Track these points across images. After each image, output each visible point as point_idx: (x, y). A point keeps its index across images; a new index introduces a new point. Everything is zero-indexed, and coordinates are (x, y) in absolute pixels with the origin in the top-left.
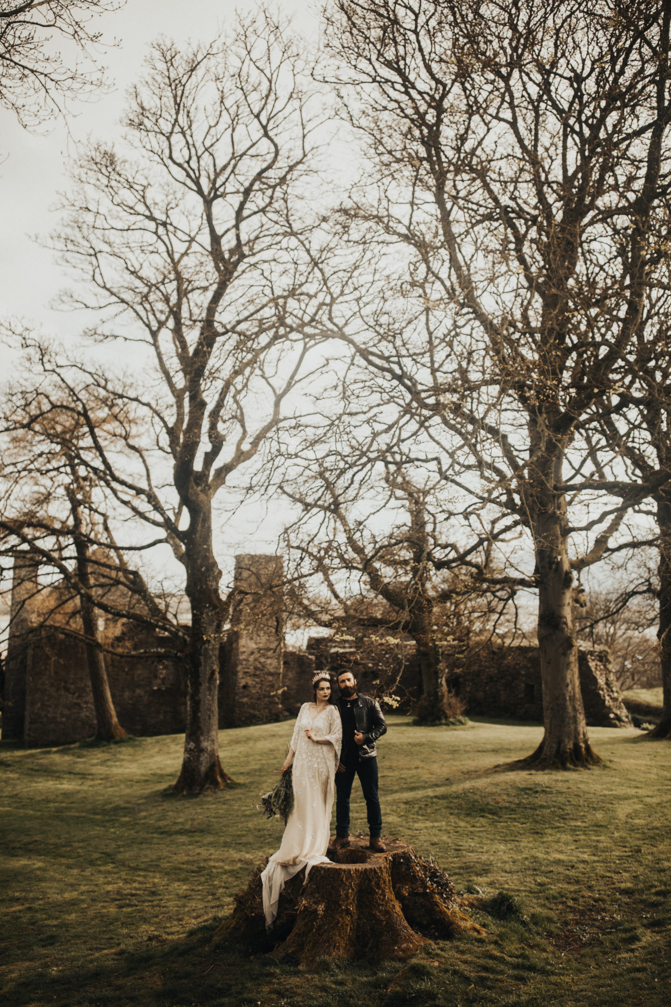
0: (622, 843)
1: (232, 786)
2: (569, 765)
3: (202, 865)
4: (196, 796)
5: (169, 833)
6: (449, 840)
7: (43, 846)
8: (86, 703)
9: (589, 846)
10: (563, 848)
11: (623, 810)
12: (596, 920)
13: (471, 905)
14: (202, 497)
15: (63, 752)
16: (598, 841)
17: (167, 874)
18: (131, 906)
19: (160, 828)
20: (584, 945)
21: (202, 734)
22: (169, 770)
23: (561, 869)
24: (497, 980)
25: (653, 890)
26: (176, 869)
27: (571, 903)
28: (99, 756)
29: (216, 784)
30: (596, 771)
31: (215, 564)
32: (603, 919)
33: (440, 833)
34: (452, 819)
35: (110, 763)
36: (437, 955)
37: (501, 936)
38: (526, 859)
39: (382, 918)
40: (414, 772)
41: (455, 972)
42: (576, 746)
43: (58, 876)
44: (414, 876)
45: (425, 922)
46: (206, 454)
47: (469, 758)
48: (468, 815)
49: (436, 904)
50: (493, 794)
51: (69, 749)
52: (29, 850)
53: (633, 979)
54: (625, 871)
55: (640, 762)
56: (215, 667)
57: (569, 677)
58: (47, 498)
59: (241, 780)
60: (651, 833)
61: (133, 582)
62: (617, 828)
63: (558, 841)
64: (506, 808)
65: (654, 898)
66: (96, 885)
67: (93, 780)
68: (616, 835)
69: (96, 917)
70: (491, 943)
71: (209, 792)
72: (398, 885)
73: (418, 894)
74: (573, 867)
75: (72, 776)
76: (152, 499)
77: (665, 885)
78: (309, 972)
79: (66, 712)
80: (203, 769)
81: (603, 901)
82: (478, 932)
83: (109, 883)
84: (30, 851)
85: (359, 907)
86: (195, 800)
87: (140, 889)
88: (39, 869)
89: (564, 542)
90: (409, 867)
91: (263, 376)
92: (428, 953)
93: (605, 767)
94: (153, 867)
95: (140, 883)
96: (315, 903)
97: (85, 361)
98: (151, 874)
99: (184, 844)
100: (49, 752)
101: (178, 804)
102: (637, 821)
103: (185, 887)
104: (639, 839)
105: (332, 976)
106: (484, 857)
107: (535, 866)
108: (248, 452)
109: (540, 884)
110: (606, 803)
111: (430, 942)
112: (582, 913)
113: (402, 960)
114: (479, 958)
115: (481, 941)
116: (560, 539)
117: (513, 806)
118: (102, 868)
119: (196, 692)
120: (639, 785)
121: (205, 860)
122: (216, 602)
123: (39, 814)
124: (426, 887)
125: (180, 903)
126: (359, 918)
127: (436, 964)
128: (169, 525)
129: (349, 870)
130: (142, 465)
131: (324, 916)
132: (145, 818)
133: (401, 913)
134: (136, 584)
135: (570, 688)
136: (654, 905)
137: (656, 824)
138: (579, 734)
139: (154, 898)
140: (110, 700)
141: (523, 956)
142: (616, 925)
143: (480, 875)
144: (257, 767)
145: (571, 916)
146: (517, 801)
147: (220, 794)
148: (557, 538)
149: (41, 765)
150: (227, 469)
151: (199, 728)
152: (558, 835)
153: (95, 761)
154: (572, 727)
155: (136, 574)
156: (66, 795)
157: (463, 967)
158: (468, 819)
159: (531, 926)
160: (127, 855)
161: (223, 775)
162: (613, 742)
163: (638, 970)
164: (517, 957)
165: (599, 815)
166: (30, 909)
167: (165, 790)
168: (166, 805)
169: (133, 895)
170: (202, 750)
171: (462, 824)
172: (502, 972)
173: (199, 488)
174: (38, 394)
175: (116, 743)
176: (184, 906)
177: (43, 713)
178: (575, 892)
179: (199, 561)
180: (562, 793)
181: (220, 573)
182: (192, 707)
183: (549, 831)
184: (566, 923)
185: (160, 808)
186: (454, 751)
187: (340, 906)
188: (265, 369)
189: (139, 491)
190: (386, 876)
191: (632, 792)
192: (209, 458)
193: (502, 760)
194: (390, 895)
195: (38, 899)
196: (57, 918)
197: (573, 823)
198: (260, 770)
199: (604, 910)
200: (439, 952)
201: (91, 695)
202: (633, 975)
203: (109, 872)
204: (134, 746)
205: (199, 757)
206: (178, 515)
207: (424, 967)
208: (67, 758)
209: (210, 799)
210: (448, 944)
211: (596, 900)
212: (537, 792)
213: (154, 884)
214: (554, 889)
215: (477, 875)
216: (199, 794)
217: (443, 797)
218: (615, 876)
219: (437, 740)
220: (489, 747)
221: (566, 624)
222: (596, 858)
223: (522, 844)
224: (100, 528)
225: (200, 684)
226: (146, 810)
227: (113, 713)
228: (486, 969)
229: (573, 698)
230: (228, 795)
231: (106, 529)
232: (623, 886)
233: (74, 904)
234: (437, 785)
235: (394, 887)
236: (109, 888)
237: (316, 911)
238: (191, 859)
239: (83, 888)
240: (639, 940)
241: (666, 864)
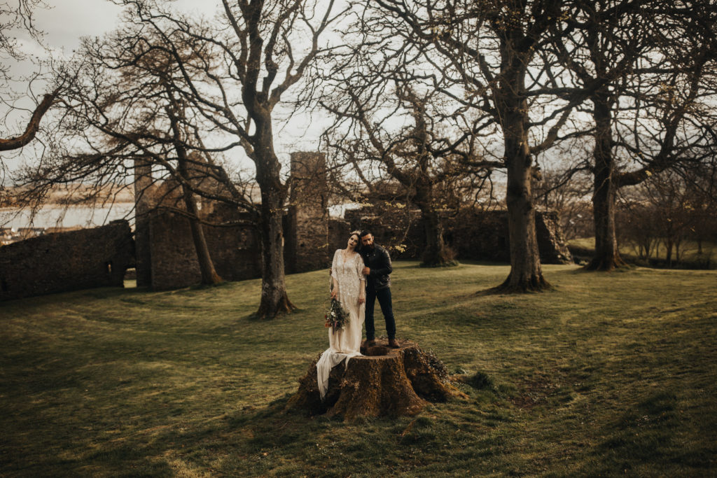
0: (563, 339)
1: (296, 311)
2: (528, 290)
3: (277, 362)
4: (272, 318)
5: (255, 343)
6: (445, 341)
7: (170, 354)
8: (193, 260)
9: (541, 342)
10: (523, 343)
11: (564, 318)
12: (544, 388)
13: (459, 381)
14: (264, 110)
15: (180, 293)
16: (547, 339)
17: (254, 369)
18: (229, 389)
19: (248, 340)
20: (535, 404)
21: (273, 278)
22: (252, 303)
23: (521, 357)
24: (476, 426)
25: (583, 368)
26: (260, 365)
27: (527, 378)
28: (204, 295)
29: (285, 310)
30: (547, 293)
31: (276, 159)
32: (548, 387)
33: (439, 337)
34: (447, 327)
35: (212, 299)
36: (436, 412)
37: (479, 399)
38: (497, 351)
39: (398, 390)
40: (421, 298)
41: (447, 422)
42: (533, 276)
43: (181, 373)
44: (420, 363)
45: (427, 392)
46: (265, 78)
47: (459, 288)
48: (458, 324)
49: (435, 380)
50: (475, 310)
51: (183, 291)
52: (161, 356)
53: (566, 423)
54: (565, 357)
55: (577, 286)
56: (280, 232)
57: (528, 230)
58: (152, 117)
59: (302, 307)
60: (583, 332)
61: (219, 174)
62: (560, 330)
63: (519, 340)
64: (484, 319)
65: (583, 373)
66: (207, 377)
67: (201, 311)
68: (559, 334)
69: (208, 397)
70: (471, 404)
71: (281, 316)
72: (409, 369)
73: (422, 374)
74: (529, 355)
75: (187, 309)
76: (228, 114)
77: (591, 364)
78: (350, 425)
79: (180, 267)
80: (276, 301)
81: (549, 376)
82: (463, 397)
83: (215, 376)
84: (162, 358)
85: (383, 383)
86: (271, 321)
87: (236, 379)
88: (168, 368)
89: (526, 133)
90: (416, 358)
91: (304, 19)
92: (430, 411)
93: (553, 290)
94: (245, 364)
95: (236, 375)
96: (352, 382)
97: (172, 12)
98: (244, 369)
99: (265, 350)
100: (170, 294)
101: (259, 325)
102: (574, 325)
103: (266, 377)
104: (575, 336)
105: (366, 427)
106: (469, 351)
107: (503, 356)
108: (295, 76)
109: (506, 367)
110: (553, 315)
111: (431, 404)
112: (534, 384)
113: (411, 416)
114: (464, 413)
115: (465, 403)
116: (523, 132)
117: (489, 318)
118: (210, 367)
119: (268, 249)
120: (576, 301)
121: (280, 359)
122: (278, 186)
123: (166, 334)
124: (428, 370)
125: (263, 387)
126: (383, 391)
127: (435, 417)
128: (242, 133)
129: (375, 360)
130: (219, 90)
131: (360, 390)
132: (238, 334)
133: (411, 387)
134: (221, 175)
135: (529, 237)
136: (584, 378)
137: (588, 326)
138: (535, 268)
139: (246, 384)
140: (209, 257)
141: (493, 411)
142: (557, 391)
143: (466, 362)
144: (313, 298)
145: (526, 386)
146: (491, 315)
147: (288, 317)
148: (521, 131)
149: (165, 303)
150: (281, 89)
151: (271, 273)
152: (519, 336)
153: (202, 299)
154: (530, 264)
155: (220, 168)
156: (184, 321)
157: (453, 419)
158: (458, 327)
159: (499, 393)
160: (227, 358)
161: (290, 305)
162: (559, 273)
163: (570, 418)
164: (489, 412)
165: (548, 322)
166: (164, 393)
167: (250, 316)
168: (251, 326)
169: (232, 383)
170: (274, 288)
171: (454, 331)
172: (479, 422)
173: (261, 105)
174: (139, 39)
175: (215, 286)
176: (267, 388)
177: (164, 268)
178: (530, 371)
179: (264, 158)
180: (522, 308)
181: (280, 165)
182: (265, 259)
183: (514, 333)
184: (523, 391)
185: (248, 327)
186: (449, 283)
187: (370, 383)
188: (306, 13)
189: (218, 108)
190: (400, 364)
191: (572, 306)
192: (267, 82)
193: (481, 288)
194: (403, 375)
195: (169, 387)
196: (182, 399)
197: (529, 328)
198: (315, 300)
199: (549, 382)
200: (436, 410)
201: (196, 254)
202: (567, 421)
203: (215, 369)
204: (228, 288)
205: (272, 293)
206: (247, 125)
207: (426, 419)
208: (182, 297)
209: (281, 320)
210: (443, 405)
211: (544, 376)
212: (505, 308)
213: (246, 376)
214: (516, 370)
215: (464, 362)
216: (274, 317)
217: (441, 313)
218: (558, 361)
219: (437, 277)
220: (473, 280)
221: (527, 192)
222: (545, 349)
223: (495, 342)
224: (193, 137)
225: (270, 244)
226: (238, 329)
227: (212, 266)
228: (468, 420)
229: (531, 245)
230: (294, 317)
231: (197, 137)
232: (563, 366)
233: (192, 390)
234: (437, 306)
235: (406, 371)
236: (216, 379)
237: (353, 387)
238: (270, 359)
239: (198, 380)
240: (572, 399)
241: (593, 351)
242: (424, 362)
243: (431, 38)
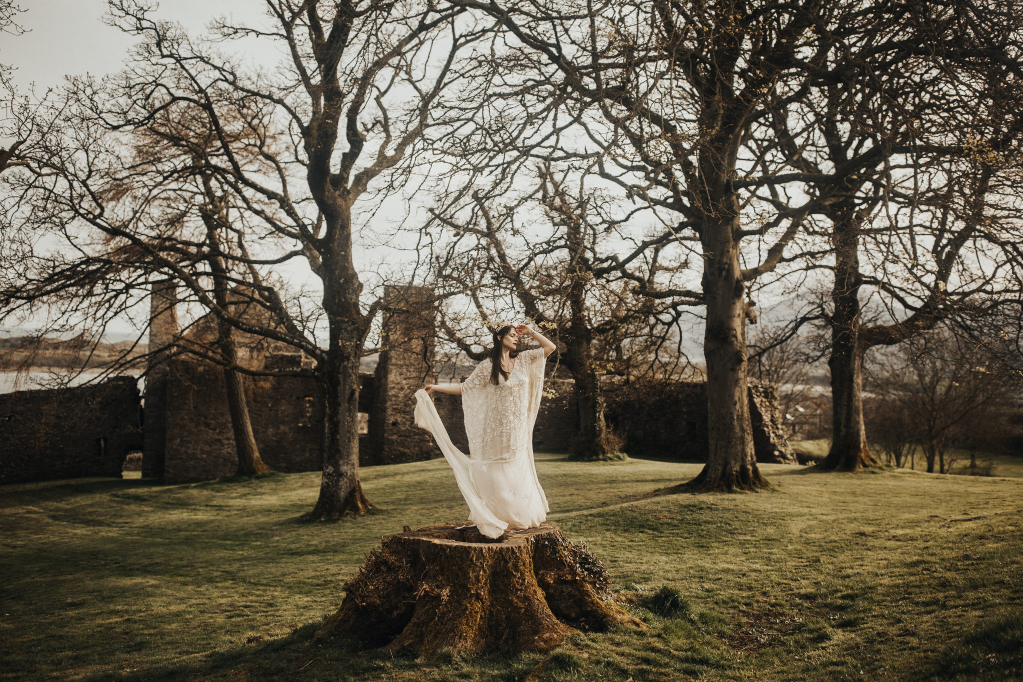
0: (799, 555)
1: (372, 512)
2: (734, 488)
3: (329, 579)
4: (335, 521)
5: (301, 554)
6: (605, 553)
7: (162, 567)
8: (228, 439)
9: (762, 558)
10: (733, 559)
11: (795, 527)
12: (776, 623)
13: (630, 601)
14: (339, 201)
15: (203, 487)
16: (770, 553)
17: (290, 588)
18: (239, 616)
19: (291, 550)
20: (764, 645)
21: (341, 458)
22: (310, 501)
23: (731, 577)
24: (661, 674)
25: (839, 594)
26: (300, 582)
27: (744, 608)
28: (239, 490)
29: (356, 510)
30: (764, 493)
31: (355, 275)
32: (782, 622)
33: (595, 547)
34: (608, 534)
35: (249, 497)
36: (587, 646)
37: (665, 629)
38: (691, 568)
39: (520, 605)
40: (569, 498)
41: (609, 664)
42: (744, 469)
43: (169, 592)
44: (561, 561)
45: (573, 615)
46: (344, 154)
47: (628, 487)
48: (626, 531)
49: (587, 593)
50: (654, 511)
51: (209, 484)
52: (146, 571)
53: (831, 673)
54: (804, 579)
55: (809, 488)
56: (355, 386)
57: (737, 394)
59: (384, 508)
60: (829, 546)
61: (268, 299)
62: (791, 542)
63: (726, 553)
64: (668, 524)
65: (840, 602)
66: (209, 599)
67: (229, 511)
68: (790, 547)
69: (199, 626)
70: (652, 636)
71: (349, 518)
72: (541, 572)
73: (565, 582)
74: (744, 575)
75: (209, 508)
76: (285, 203)
77: (852, 588)
78: (428, 666)
79: (207, 448)
80: (342, 494)
81: (781, 605)
82: (637, 625)
83: (223, 597)
84: (149, 572)
85: (492, 592)
86: (333, 525)
87: (256, 602)
88: (152, 586)
89: (736, 246)
90: (555, 551)
91: (410, 80)
92: (576, 645)
93: (773, 490)
94: (277, 582)
95: (258, 596)
96: (438, 587)
97: (212, 56)
98: (272, 589)
99: (313, 562)
100: (187, 488)
101: (312, 529)
102: (813, 535)
103: (306, 599)
104: (816, 551)
105: (457, 669)
106: (644, 567)
107: (702, 576)
108: (392, 157)
109: (707, 591)
110: (777, 519)
111: (579, 632)
112: (757, 617)
113: (541, 651)
114: (639, 650)
115: (641, 634)
116: (732, 243)
117: (676, 522)
118: (219, 585)
119: (335, 413)
120: (812, 505)
121: (333, 575)
122: (356, 316)
123: (167, 541)
124: (575, 574)
125: (296, 612)
126: (492, 605)
127: (586, 655)
128: (303, 234)
129: (481, 549)
131: (449, 602)
132: (278, 541)
133: (544, 601)
134: (271, 299)
135: (738, 407)
136: (841, 608)
137: (833, 538)
138: (746, 456)
139: (271, 609)
140: (252, 434)
141: (692, 649)
142: (799, 628)
143: (640, 583)
144: (403, 497)
145: (744, 620)
146: (679, 517)
147: (359, 519)
148: (728, 242)
149: (179, 499)
150: (368, 174)
151: (338, 451)
152: (726, 548)
153: (234, 495)
154: (739, 448)
155: (270, 290)
156: (199, 524)
157: (619, 658)
158: (626, 535)
159: (700, 625)
160: (250, 572)
161: (364, 501)
162: (780, 473)
163: (836, 664)
164: (686, 651)
165: (770, 530)
166: (128, 620)
167: (302, 517)
168: (301, 531)
169: (246, 607)
170: (341, 475)
171: (620, 539)
172: (666, 665)
173: (337, 193)
174: (157, 85)
175: (258, 478)
176: (302, 615)
177: (183, 449)
178: (749, 597)
179: (337, 272)
180: (729, 510)
181: (361, 286)
182: (330, 429)
183: (716, 544)
184: (740, 625)
185: (293, 533)
186: (612, 481)
187: (469, 590)
189: (271, 195)
190: (527, 558)
191: (806, 510)
192: (349, 159)
193: (661, 486)
194: (530, 578)
195: (141, 611)
196: (155, 628)
197: (741, 538)
198: (405, 499)
199: (783, 614)
200: (589, 643)
201: (232, 432)
202: (831, 668)
203: (227, 588)
204: (274, 481)
205: (338, 481)
206: (317, 227)
207: (570, 657)
208: (205, 492)
209: (349, 524)
210: (600, 636)
211: (773, 605)
212: (701, 508)
213: (273, 597)
214: (724, 595)
215: (636, 583)
216: (338, 519)
217: (599, 515)
218: (793, 584)
219: (593, 472)
220: (650, 478)
221: (735, 337)
222: (770, 568)
223: (686, 556)
224: (234, 245)
225: (339, 405)
226: (280, 535)
227: (255, 447)
228: (647, 661)
229: (741, 418)
230: (369, 520)
231: (241, 246)
232: (803, 591)
233: (178, 616)
234: (592, 508)
235: (536, 574)
236: (223, 601)
237: (439, 596)
238: (318, 574)
239: (193, 601)
240: (830, 639)
241: (849, 571)
242: (570, 559)
243: (597, 96)
